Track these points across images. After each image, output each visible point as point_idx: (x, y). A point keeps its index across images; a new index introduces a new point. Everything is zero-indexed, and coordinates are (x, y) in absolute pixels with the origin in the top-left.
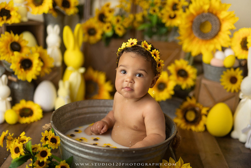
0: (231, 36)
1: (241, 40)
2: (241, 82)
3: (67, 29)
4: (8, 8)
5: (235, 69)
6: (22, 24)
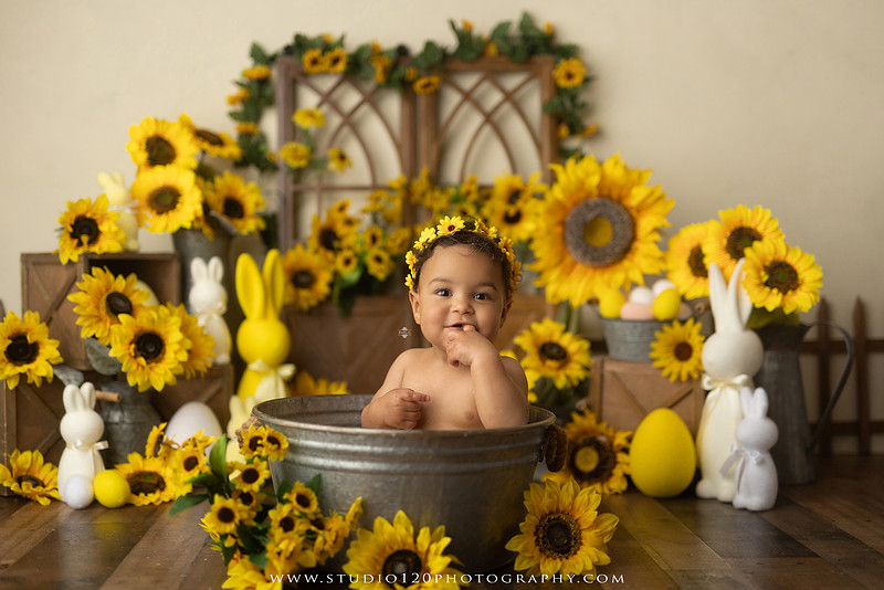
0: (664, 247)
1: (688, 254)
2: (701, 349)
3: (244, 263)
4: (94, 214)
5: (683, 322)
6: (127, 256)
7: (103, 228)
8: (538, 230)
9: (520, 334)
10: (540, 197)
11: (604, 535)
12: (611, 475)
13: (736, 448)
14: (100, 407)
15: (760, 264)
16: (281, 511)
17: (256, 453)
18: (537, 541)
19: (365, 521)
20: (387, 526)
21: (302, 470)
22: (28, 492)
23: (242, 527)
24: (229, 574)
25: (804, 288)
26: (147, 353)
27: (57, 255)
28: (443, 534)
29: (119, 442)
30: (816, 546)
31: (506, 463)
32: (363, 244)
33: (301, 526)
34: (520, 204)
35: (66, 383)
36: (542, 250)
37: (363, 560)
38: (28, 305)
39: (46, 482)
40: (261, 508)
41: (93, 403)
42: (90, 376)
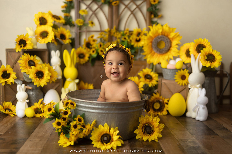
0: (179, 49)
1: (185, 51)
2: (188, 77)
3: (65, 52)
4: (25, 39)
5: (184, 70)
6: (34, 50)
7: (27, 42)
8: (145, 44)
9: (140, 72)
10: (145, 35)
11: (160, 129)
12: (163, 110)
13: (197, 104)
14: (27, 90)
15: (205, 54)
16: (74, 123)
17: (67, 107)
18: (142, 131)
19: (96, 126)
20: (102, 127)
21: (79, 111)
22: (8, 113)
23: (63, 127)
24: (60, 139)
25: (217, 61)
26: (39, 76)
27: (15, 49)
28: (117, 130)
29: (32, 100)
30: (217, 132)
31: (134, 110)
32: (98, 47)
33: (79, 127)
34: (140, 37)
35: (18, 84)
36: (146, 49)
37: (95, 136)
38: (8, 63)
39: (13, 110)
40: (68, 122)
41: (25, 90)
42: (24, 82)
